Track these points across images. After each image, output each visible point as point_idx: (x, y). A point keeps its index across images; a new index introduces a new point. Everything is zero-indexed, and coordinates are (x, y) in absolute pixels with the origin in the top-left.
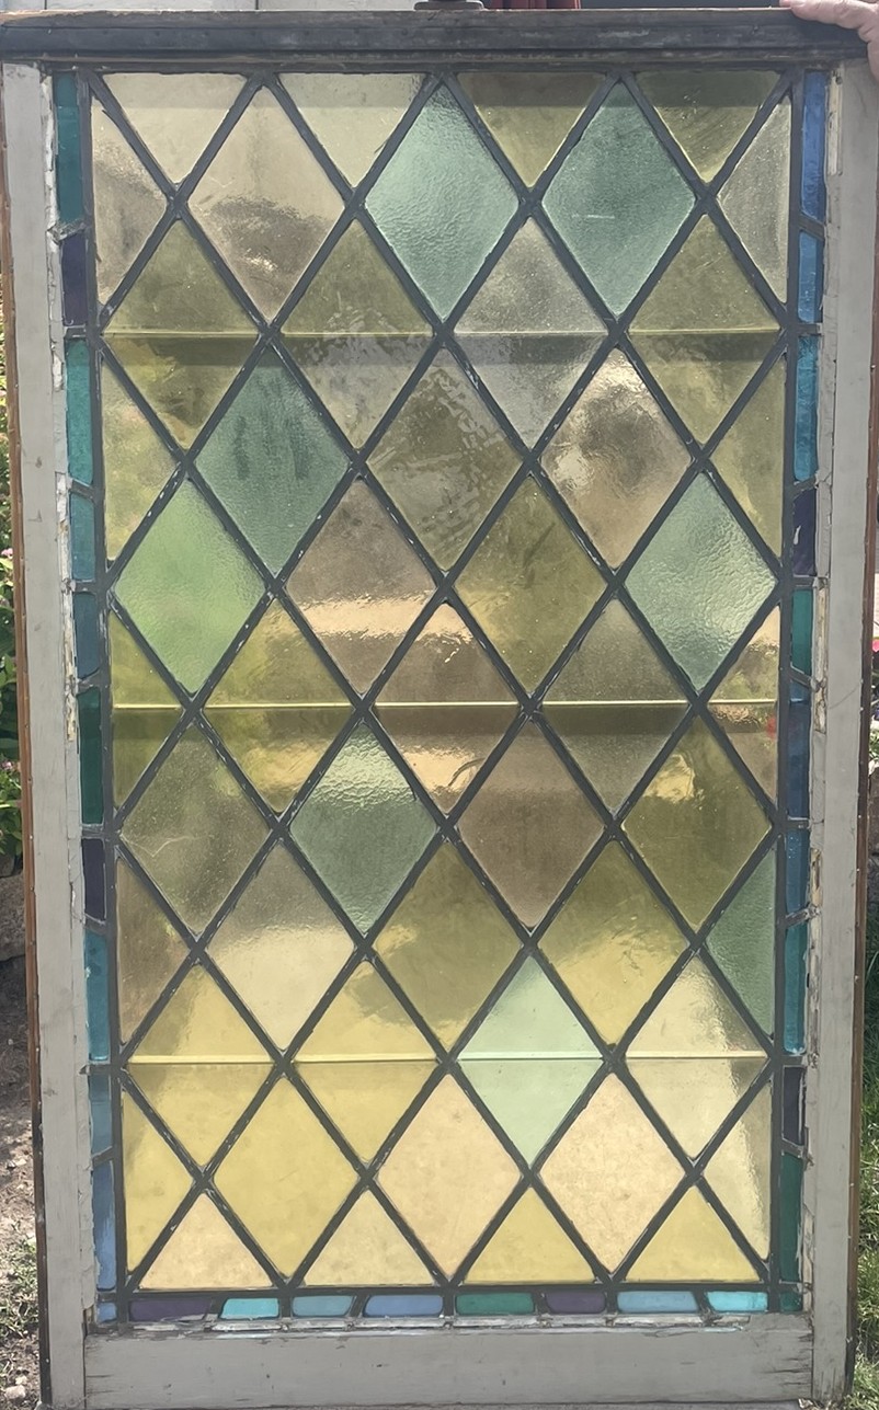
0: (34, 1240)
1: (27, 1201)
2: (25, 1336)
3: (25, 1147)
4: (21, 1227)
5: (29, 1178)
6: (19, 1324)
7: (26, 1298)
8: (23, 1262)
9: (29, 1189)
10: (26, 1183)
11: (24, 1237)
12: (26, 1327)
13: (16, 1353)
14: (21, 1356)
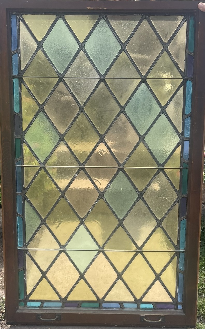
0: (4, 297)
1: (2, 288)
2: (3, 320)
3: (2, 275)
4: (1, 294)
5: (3, 282)
6: (2, 317)
7: (3, 311)
8: (2, 303)
9: (3, 285)
10: (2, 284)
11: (2, 296)
12: (4, 318)
13: (1, 324)
14: (2, 325)
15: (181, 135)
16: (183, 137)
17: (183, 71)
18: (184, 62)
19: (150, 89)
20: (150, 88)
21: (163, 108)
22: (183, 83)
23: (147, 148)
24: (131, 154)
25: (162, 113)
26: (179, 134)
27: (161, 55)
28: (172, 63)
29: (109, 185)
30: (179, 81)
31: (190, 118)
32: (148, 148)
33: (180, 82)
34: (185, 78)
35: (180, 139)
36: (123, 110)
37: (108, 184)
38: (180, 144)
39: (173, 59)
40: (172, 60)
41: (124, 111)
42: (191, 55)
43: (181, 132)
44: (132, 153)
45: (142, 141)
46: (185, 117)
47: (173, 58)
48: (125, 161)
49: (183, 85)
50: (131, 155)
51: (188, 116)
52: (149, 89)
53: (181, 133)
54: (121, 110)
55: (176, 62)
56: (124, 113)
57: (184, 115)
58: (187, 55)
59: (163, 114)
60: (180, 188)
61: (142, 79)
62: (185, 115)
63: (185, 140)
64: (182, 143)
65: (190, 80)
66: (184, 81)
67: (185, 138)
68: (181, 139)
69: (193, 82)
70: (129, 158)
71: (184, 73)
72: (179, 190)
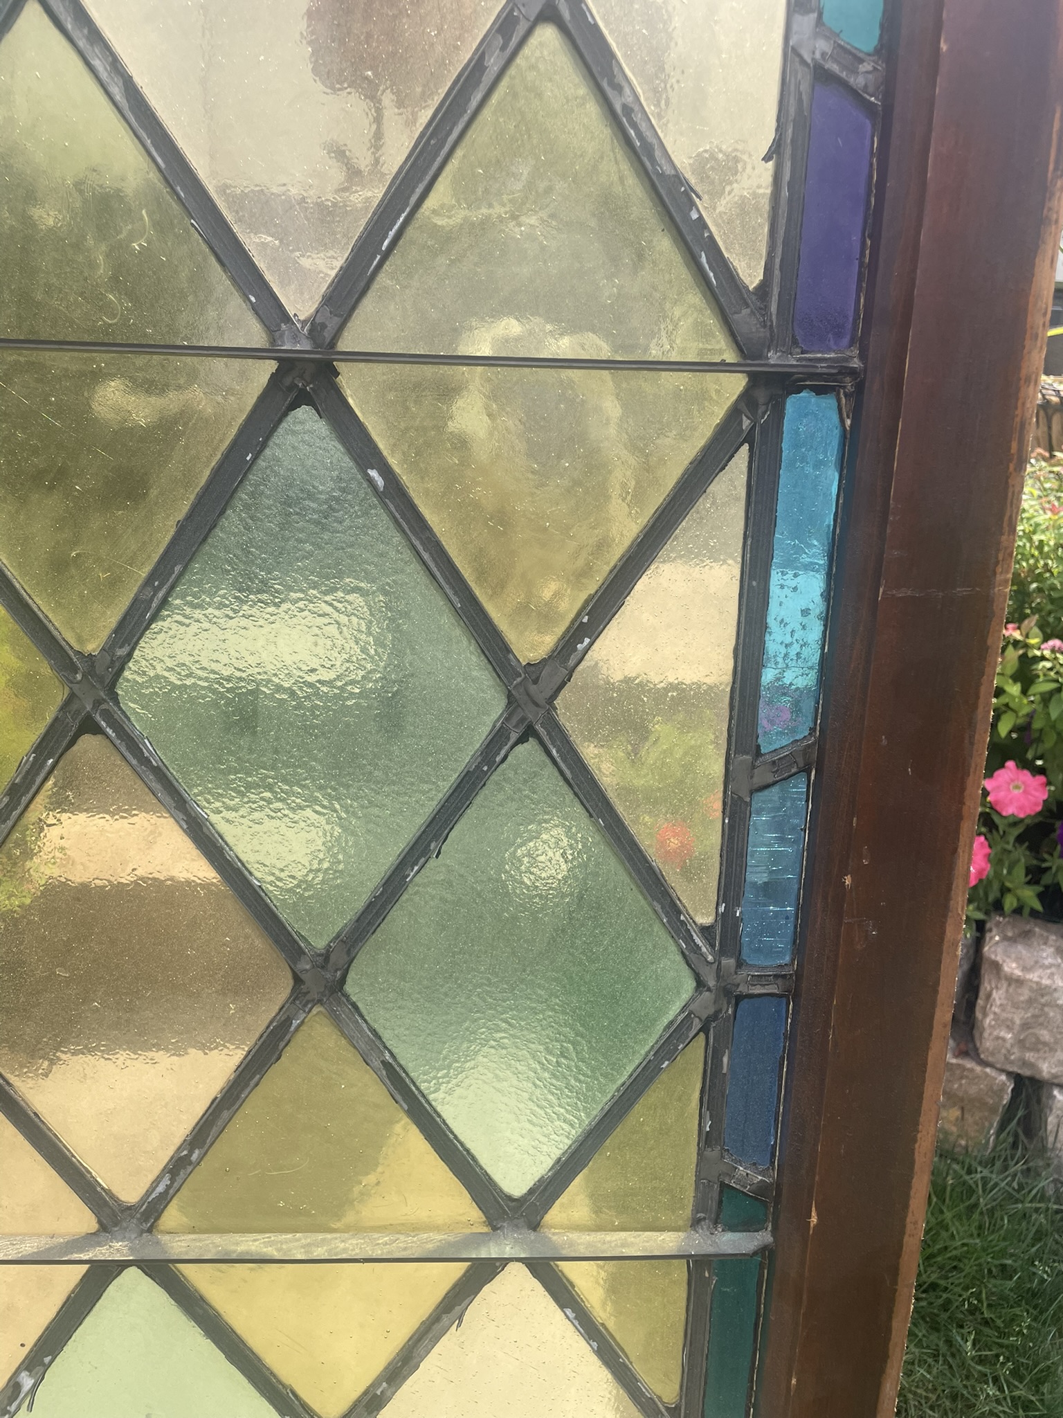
15: (712, 946)
16: (728, 962)
17: (751, 273)
18: (771, 164)
19: (380, 482)
20: (386, 471)
21: (533, 689)
22: (746, 423)
23: (377, 1064)
24: (220, 1123)
25: (514, 737)
26: (689, 938)
27: (493, 63)
28: (633, 188)
29: (27, 1382)
30: (701, 397)
31: (799, 787)
32: (385, 1064)
33: (718, 413)
34: (773, 357)
35: (700, 984)
36: (98, 703)
37: (17, 1372)
38: (697, 1024)
39: (643, 126)
40: (628, 141)
41: (108, 716)
42: (858, 81)
43: (706, 919)
44: (225, 1114)
45: (320, 1002)
46: (758, 781)
47: (638, 117)
48: (161, 1188)
49: (749, 439)
50: (214, 1130)
51: (784, 768)
52: (370, 481)
53: (706, 931)
54: (72, 697)
55: (669, 171)
56: (108, 737)
57: (748, 757)
58: (804, 80)
59: (531, 746)
60: (687, 1387)
61: (287, 365)
62: (758, 753)
63: (743, 989)
64: (715, 1017)
65: (819, 391)
66: (761, 395)
67: (744, 973)
68: (711, 983)
69: (856, 415)
70: (195, 1157)
71: (765, 309)
72: (678, 1408)
